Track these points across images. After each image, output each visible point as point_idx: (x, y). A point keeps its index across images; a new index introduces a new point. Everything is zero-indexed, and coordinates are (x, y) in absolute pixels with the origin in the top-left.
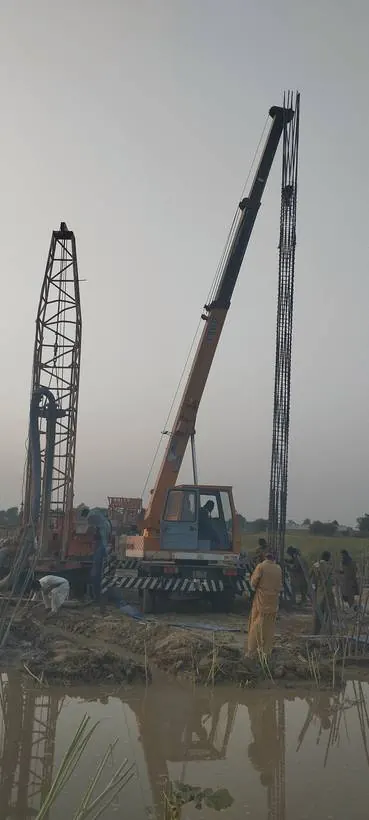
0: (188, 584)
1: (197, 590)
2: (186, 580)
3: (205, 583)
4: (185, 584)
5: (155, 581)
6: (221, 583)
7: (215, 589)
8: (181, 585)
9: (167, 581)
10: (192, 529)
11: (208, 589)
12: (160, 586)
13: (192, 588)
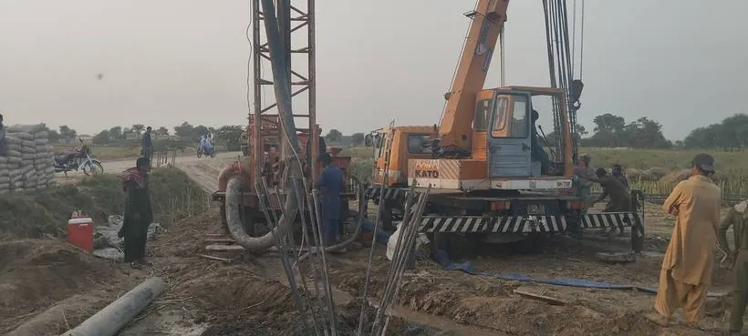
0: (523, 223)
1: (534, 230)
2: (520, 218)
3: (544, 221)
4: (517, 224)
5: (479, 221)
6: (563, 220)
7: (556, 228)
8: (512, 225)
9: (495, 221)
10: (525, 148)
11: (547, 229)
12: (485, 227)
13: (527, 228)
